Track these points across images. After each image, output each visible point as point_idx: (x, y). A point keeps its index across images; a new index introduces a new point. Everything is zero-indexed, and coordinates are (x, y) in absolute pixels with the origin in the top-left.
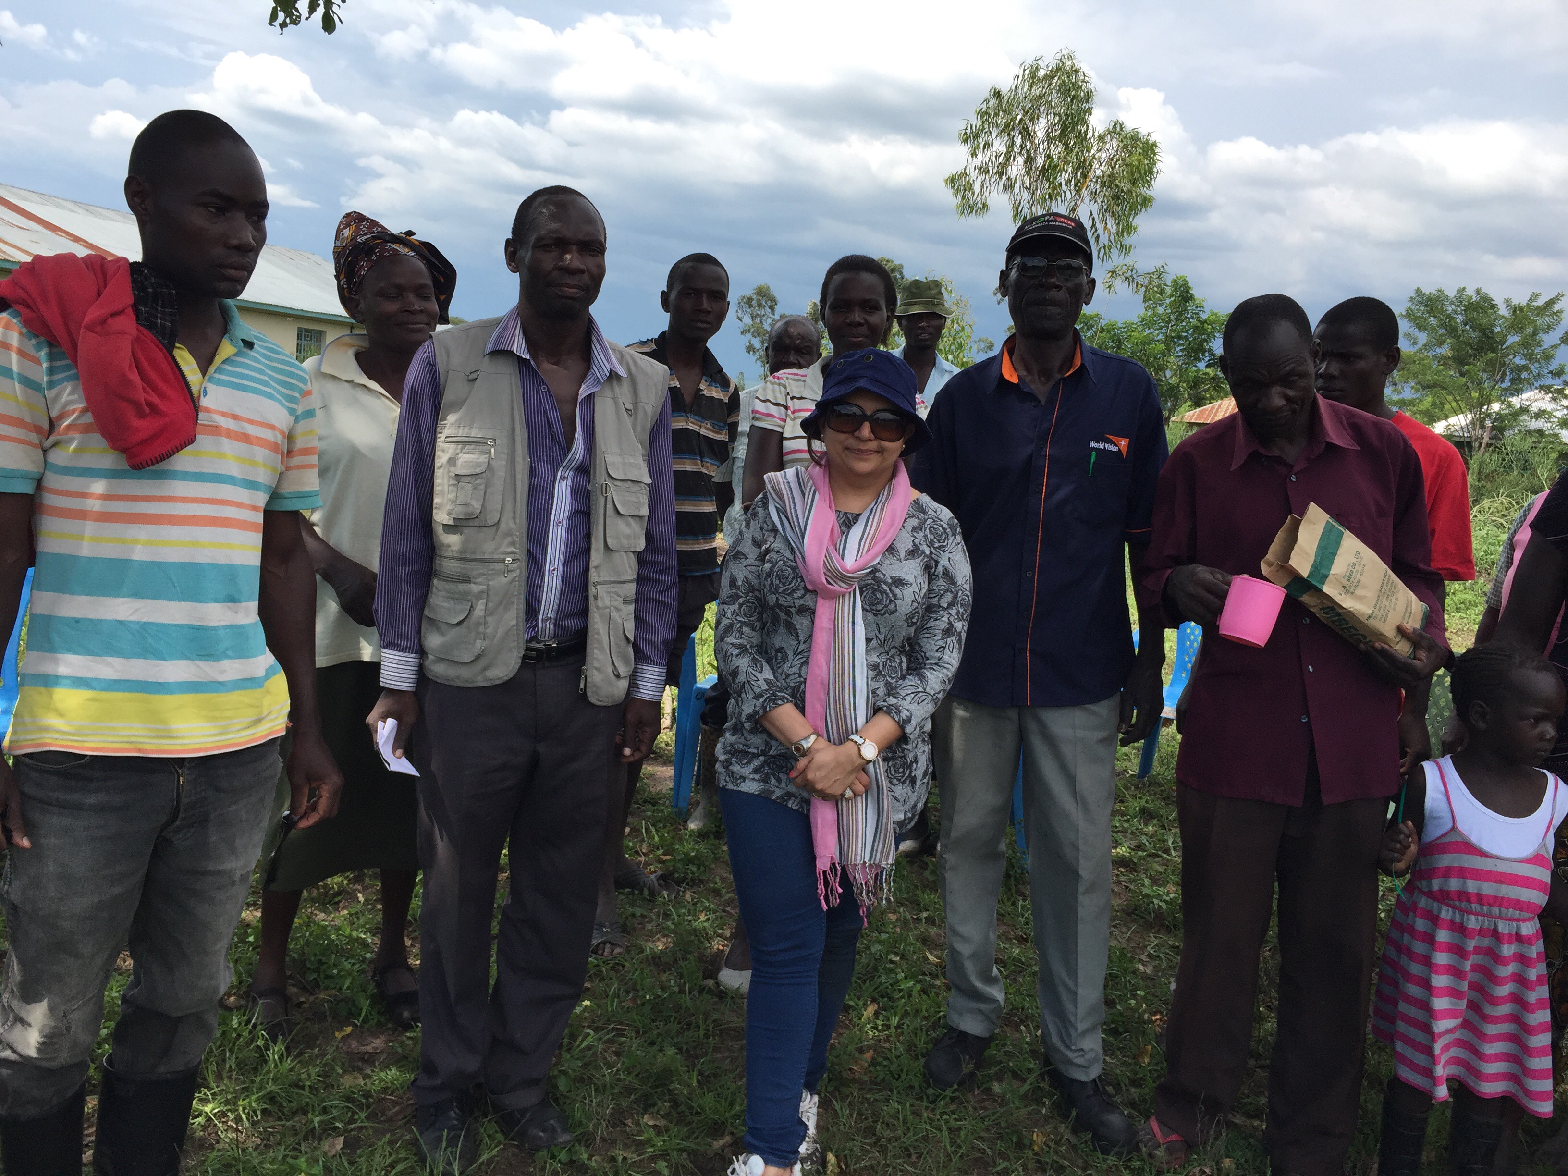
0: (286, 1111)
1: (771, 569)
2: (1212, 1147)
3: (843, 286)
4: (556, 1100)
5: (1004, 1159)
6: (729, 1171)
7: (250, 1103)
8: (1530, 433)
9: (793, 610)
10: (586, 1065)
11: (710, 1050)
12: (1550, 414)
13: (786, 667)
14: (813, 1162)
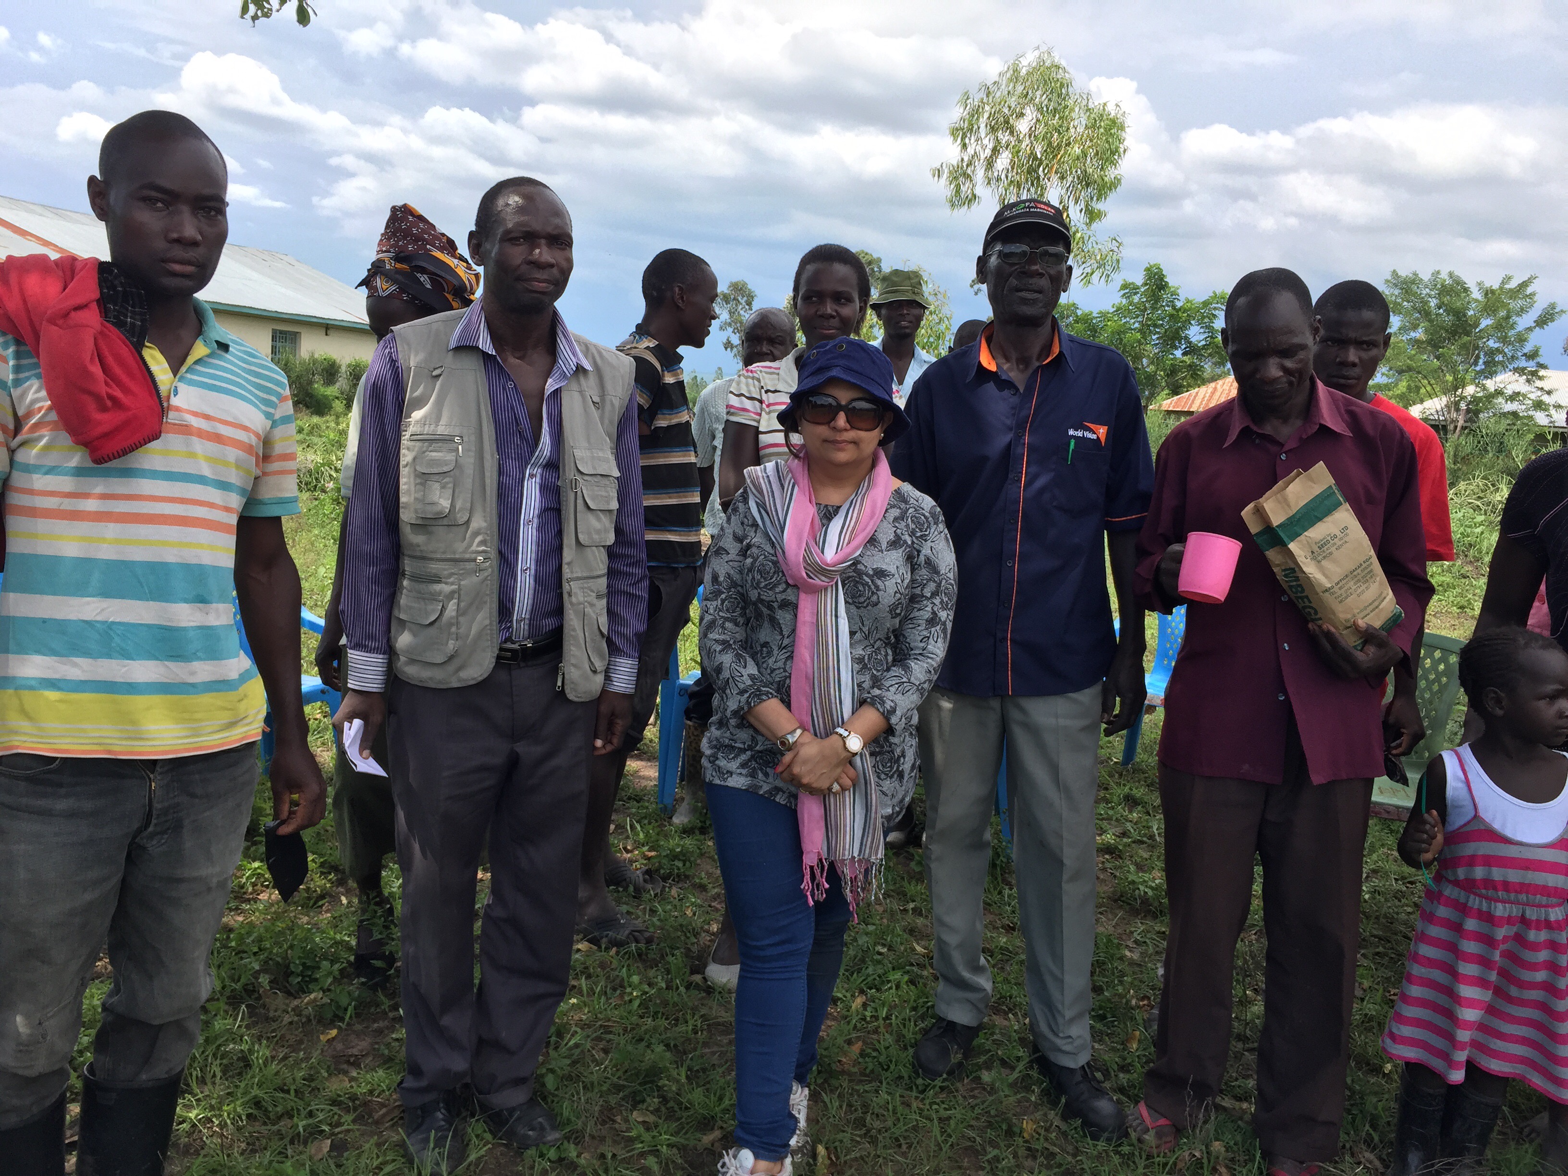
0: (271, 1115)
1: (753, 564)
2: (1201, 1131)
3: (815, 278)
4: (544, 1099)
5: (994, 1148)
6: (719, 1166)
7: (235, 1108)
8: (1505, 415)
9: (775, 605)
10: (574, 1063)
11: (700, 1046)
12: (1525, 396)
13: (771, 661)
14: (803, 1154)
